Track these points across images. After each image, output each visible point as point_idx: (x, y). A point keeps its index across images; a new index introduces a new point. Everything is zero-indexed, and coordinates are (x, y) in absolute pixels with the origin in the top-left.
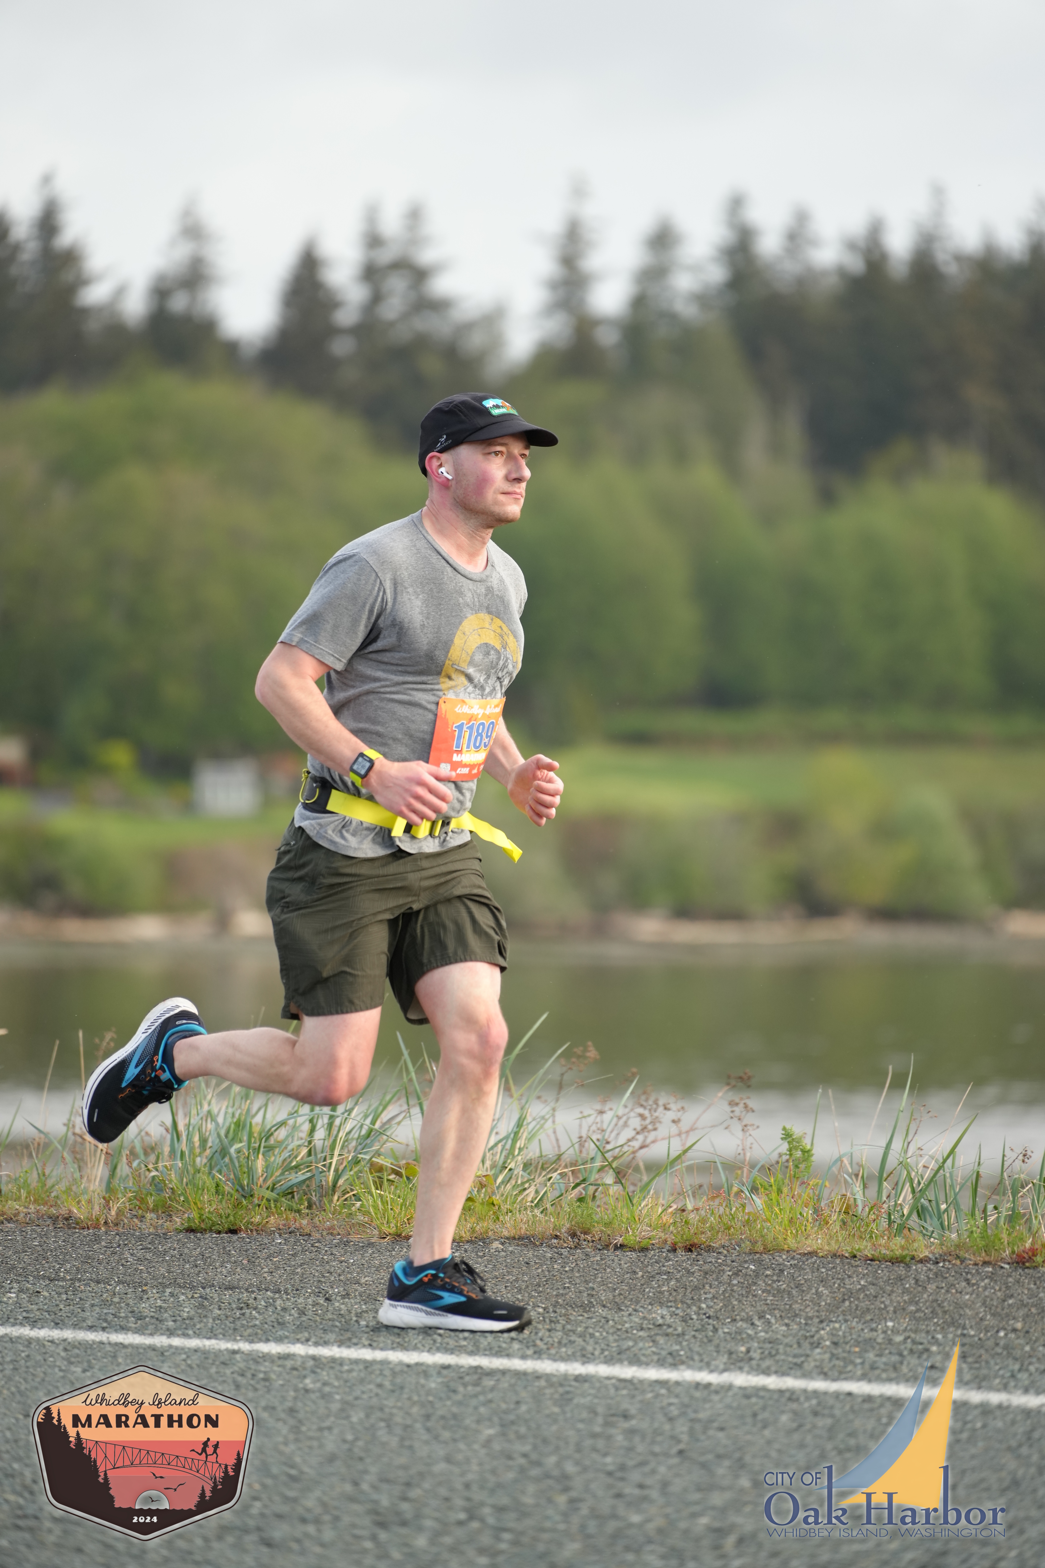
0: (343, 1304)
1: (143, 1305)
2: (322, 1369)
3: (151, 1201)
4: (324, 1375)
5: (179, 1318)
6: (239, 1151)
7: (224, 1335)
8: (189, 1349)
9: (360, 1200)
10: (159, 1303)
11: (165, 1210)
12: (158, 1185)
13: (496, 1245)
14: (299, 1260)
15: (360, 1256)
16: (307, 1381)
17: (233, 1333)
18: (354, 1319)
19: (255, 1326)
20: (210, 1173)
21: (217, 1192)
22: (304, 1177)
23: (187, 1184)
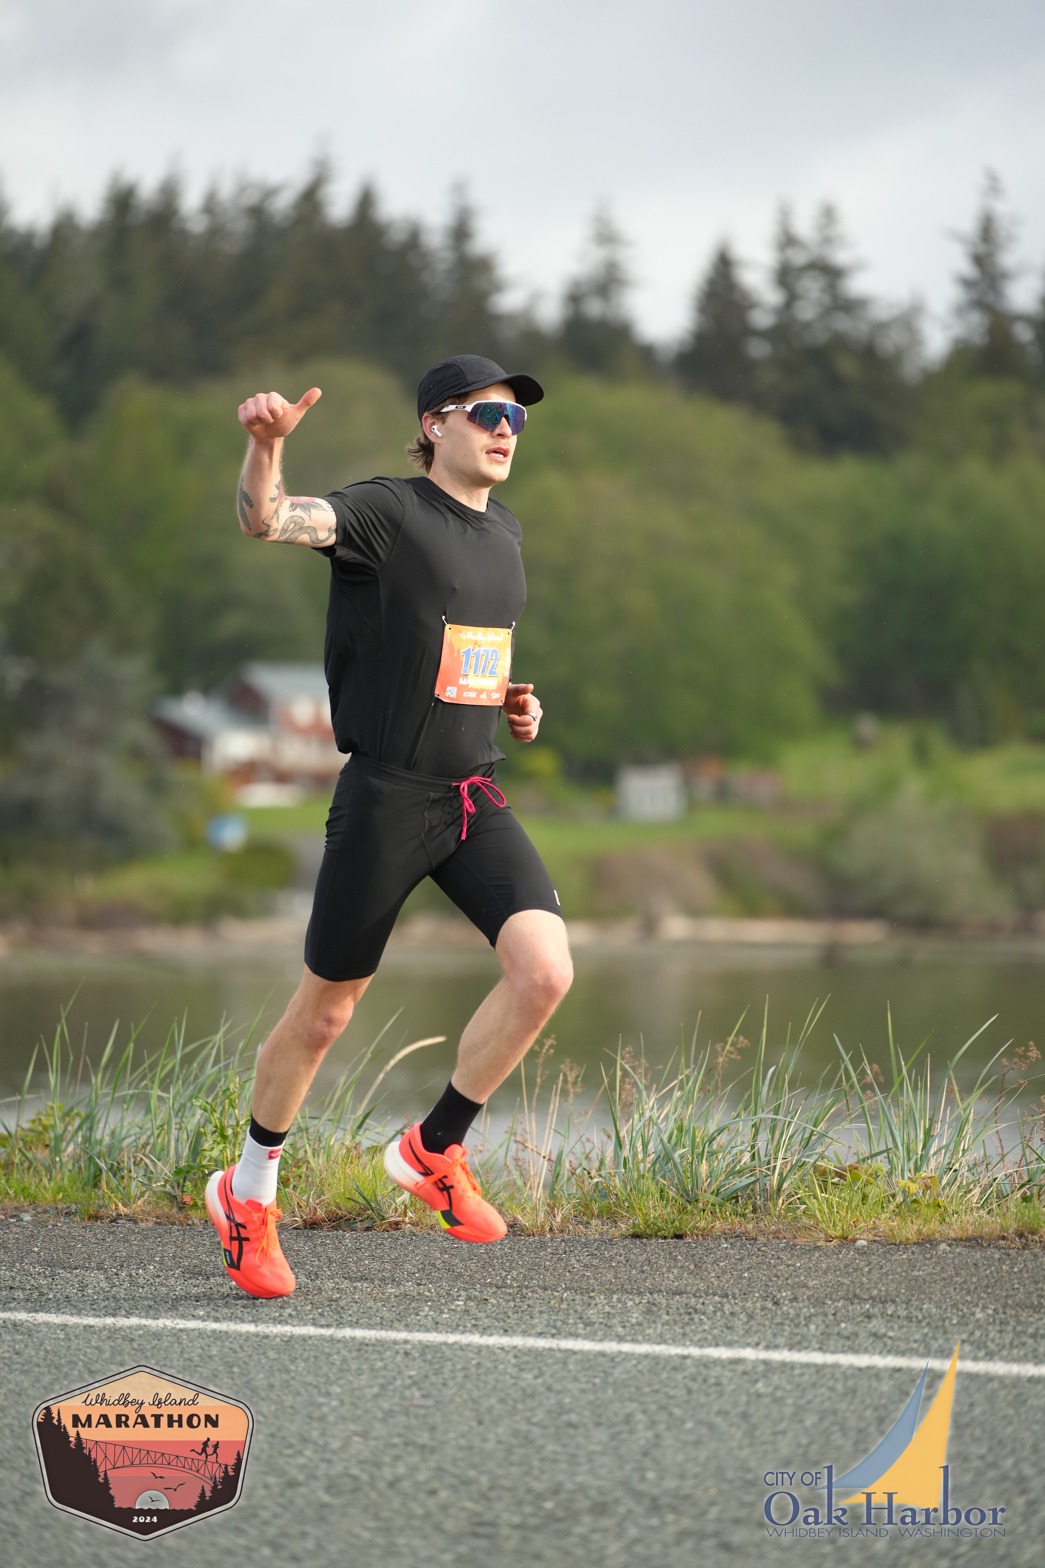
0: (791, 1307)
1: (592, 1312)
2: (774, 1373)
3: (595, 1207)
4: (776, 1379)
5: (627, 1324)
6: (682, 1157)
7: (674, 1340)
8: (640, 1355)
9: (805, 1203)
10: (607, 1309)
11: (610, 1216)
12: (603, 1192)
13: (943, 1246)
14: (746, 1264)
15: (807, 1260)
16: (760, 1385)
17: (682, 1339)
18: (803, 1323)
19: (705, 1330)
20: (654, 1178)
21: (662, 1197)
22: (749, 1181)
23: (631, 1190)
